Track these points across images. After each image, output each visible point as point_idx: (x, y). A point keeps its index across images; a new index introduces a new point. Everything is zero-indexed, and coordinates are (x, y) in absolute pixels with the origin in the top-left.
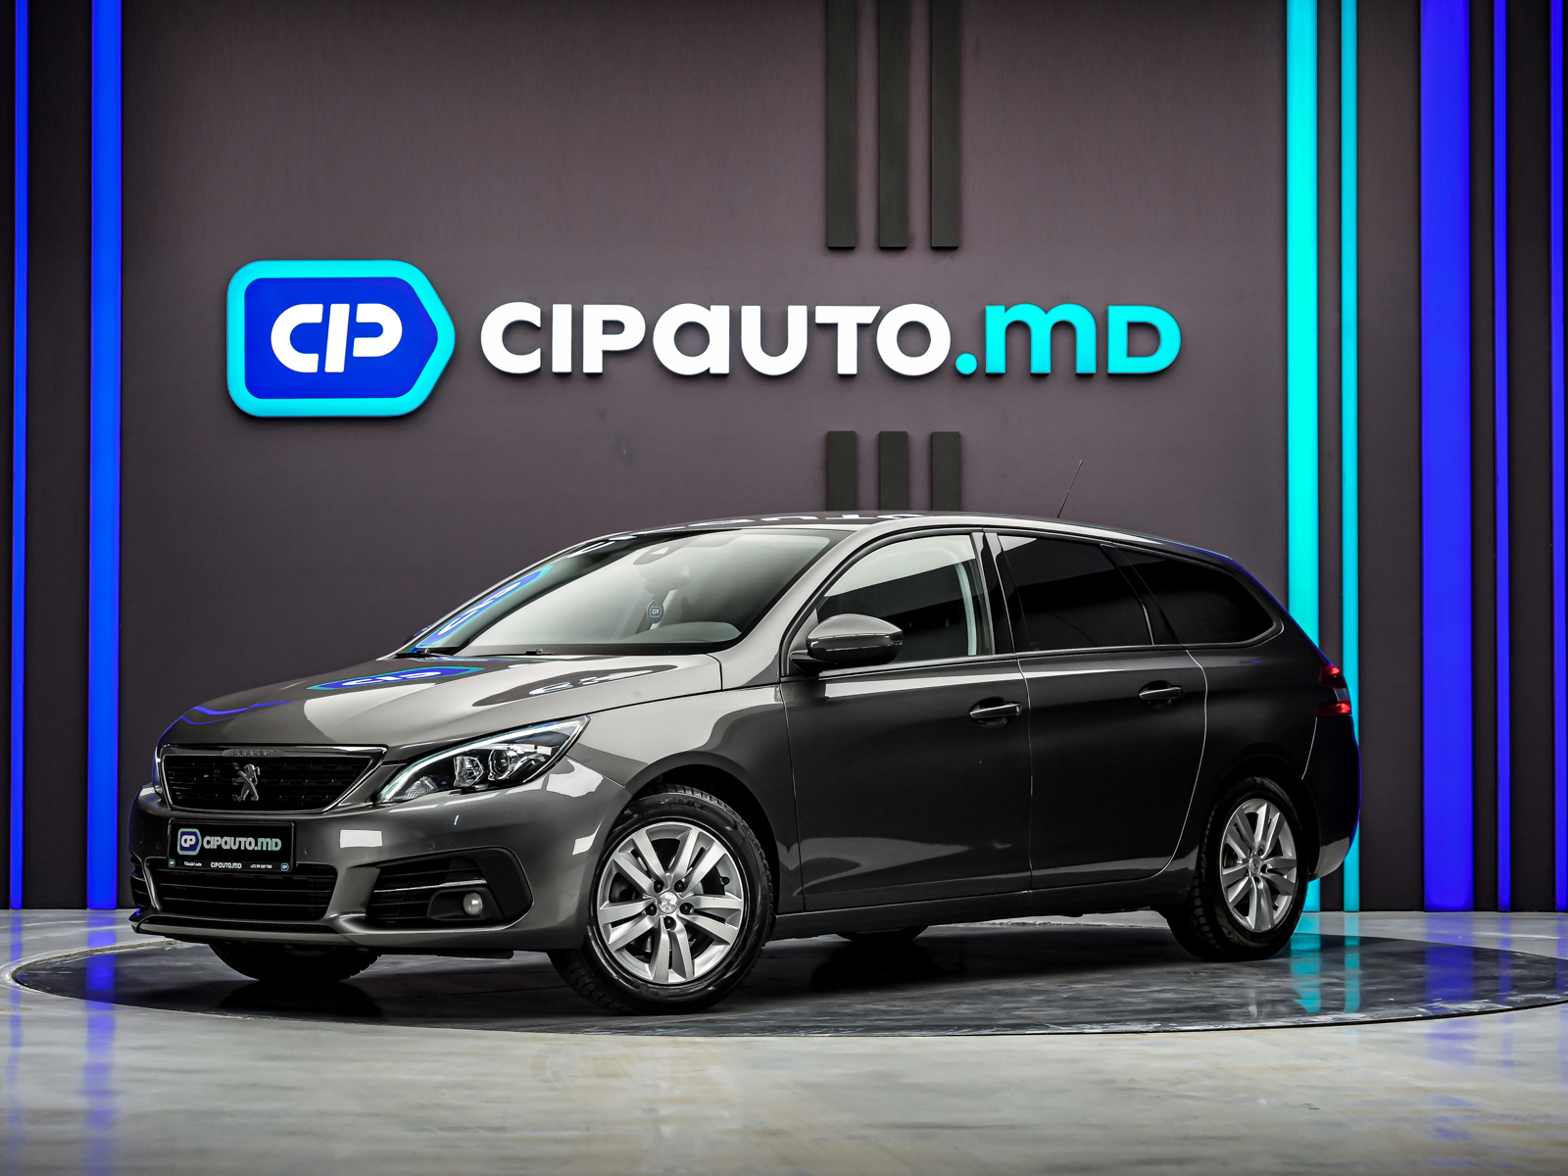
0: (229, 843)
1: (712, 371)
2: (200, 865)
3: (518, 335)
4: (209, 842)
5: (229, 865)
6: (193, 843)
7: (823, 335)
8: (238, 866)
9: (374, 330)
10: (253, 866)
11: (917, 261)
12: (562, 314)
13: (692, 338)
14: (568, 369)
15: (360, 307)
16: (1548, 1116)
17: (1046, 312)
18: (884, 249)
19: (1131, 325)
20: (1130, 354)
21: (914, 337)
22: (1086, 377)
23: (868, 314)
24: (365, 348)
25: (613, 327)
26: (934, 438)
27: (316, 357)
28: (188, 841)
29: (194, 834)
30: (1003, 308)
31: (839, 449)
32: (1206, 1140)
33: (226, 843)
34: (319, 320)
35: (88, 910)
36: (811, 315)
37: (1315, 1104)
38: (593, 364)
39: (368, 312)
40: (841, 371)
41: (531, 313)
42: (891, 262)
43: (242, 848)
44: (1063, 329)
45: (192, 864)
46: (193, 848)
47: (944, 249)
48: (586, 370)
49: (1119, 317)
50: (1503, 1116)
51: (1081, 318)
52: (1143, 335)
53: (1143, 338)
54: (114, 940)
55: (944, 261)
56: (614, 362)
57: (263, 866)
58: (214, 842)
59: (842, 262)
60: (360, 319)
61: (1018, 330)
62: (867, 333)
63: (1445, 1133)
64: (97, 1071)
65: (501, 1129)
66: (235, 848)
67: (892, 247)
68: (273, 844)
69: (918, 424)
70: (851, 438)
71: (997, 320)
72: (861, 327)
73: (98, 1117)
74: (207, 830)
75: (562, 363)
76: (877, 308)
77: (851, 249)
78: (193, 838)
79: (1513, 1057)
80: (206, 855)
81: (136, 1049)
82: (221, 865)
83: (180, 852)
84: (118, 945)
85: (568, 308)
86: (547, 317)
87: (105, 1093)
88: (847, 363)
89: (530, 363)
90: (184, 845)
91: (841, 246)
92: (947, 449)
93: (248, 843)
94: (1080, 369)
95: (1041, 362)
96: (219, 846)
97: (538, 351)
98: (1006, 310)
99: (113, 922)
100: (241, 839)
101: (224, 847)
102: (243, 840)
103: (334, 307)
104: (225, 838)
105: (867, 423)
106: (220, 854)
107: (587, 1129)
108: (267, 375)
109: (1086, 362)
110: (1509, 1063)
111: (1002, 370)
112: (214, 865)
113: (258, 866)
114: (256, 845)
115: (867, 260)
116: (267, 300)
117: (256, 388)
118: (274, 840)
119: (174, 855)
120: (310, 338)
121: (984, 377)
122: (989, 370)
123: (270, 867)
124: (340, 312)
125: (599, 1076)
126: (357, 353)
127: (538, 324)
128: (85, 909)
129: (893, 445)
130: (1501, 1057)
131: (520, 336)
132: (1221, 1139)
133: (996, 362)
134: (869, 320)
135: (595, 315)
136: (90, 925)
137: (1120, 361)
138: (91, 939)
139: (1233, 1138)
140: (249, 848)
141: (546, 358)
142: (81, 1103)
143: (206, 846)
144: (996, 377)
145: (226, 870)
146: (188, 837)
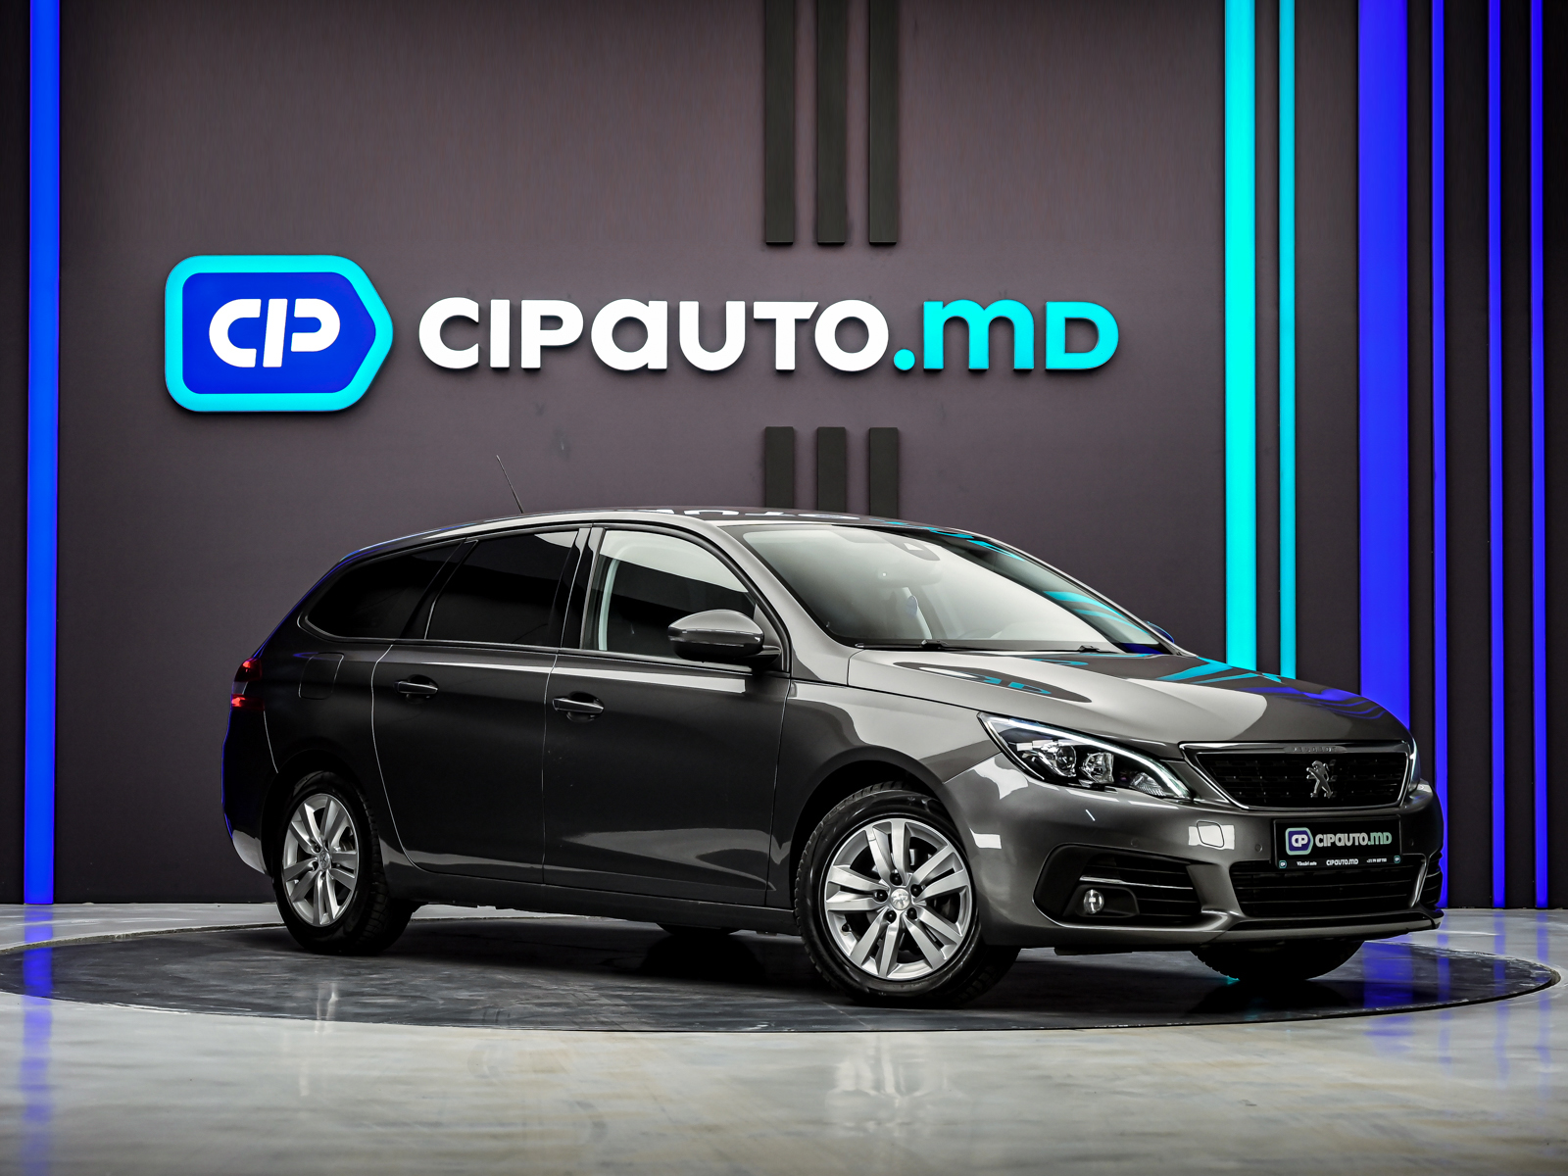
0: (1343, 840)
1: (650, 367)
2: (1315, 864)
3: (456, 330)
4: (1321, 840)
5: (1345, 862)
6: (1305, 842)
7: (761, 330)
8: (1355, 861)
9: (312, 325)
10: (1369, 861)
11: (856, 256)
12: (500, 309)
13: (630, 333)
14: (506, 364)
15: (299, 302)
16: (1484, 1113)
17: (984, 308)
18: (823, 245)
19: (1069, 321)
20: (1068, 350)
21: (851, 333)
22: (1024, 373)
23: (806, 309)
24: (303, 343)
25: (551, 322)
26: (873, 434)
27: (253, 352)
28: (1300, 840)
29: (1305, 833)
30: (940, 304)
31: (777, 444)
32: (1142, 1135)
33: (1340, 840)
34: (257, 315)
35: (25, 905)
36: (749, 311)
37: (1253, 1102)
38: (531, 359)
39: (305, 307)
40: (779, 367)
41: (469, 308)
42: (830, 257)
43: (1357, 844)
44: (1002, 325)
45: (1306, 864)
46: (1305, 847)
47: (882, 244)
48: (524, 365)
49: (1058, 313)
50: (1441, 1113)
51: (1019, 314)
52: (1081, 331)
53: (1080, 334)
54: (51, 935)
55: (882, 258)
56: (553, 358)
57: (1379, 860)
58: (1328, 840)
59: (779, 257)
60: (298, 314)
61: (957, 326)
62: (805, 328)
63: (1381, 1129)
64: (34, 1066)
65: (437, 1124)
66: (1349, 844)
67: (830, 243)
68: (1384, 838)
69: (856, 420)
70: (788, 434)
71: (935, 316)
72: (799, 322)
73: (35, 1112)
74: (1317, 827)
75: (500, 358)
76: (814, 305)
77: (789, 245)
78: (1305, 836)
79: (1449, 1054)
80: (1319, 853)
81: (73, 1044)
82: (1337, 862)
83: (1290, 853)
84: (55, 940)
85: (507, 303)
86: (485, 313)
87: (43, 1088)
88: (785, 359)
89: (468, 358)
90: (1295, 845)
91: (777, 242)
92: (885, 445)
93: (1361, 838)
94: (1018, 365)
95: (979, 358)
96: (1333, 844)
97: (476, 346)
98: (944, 306)
99: (50, 917)
100: (1354, 835)
101: (1339, 844)
102: (1356, 835)
103: (272, 303)
104: (1338, 835)
105: (805, 418)
106: (1335, 851)
107: (524, 1124)
108: (205, 371)
109: (1024, 358)
110: (1447, 1060)
111: (940, 366)
112: (1330, 863)
113: (1374, 860)
114: (1369, 840)
115: (805, 255)
116: (205, 296)
117: (194, 383)
118: (1385, 834)
119: (1284, 856)
120: (248, 333)
121: (922, 373)
122: (927, 366)
123: (1385, 860)
124: (278, 307)
125: (535, 1071)
126: (295, 348)
127: (477, 320)
128: (21, 902)
129: (831, 440)
130: (1439, 1054)
131: (457, 332)
132: (1158, 1135)
133: (934, 359)
134: (808, 316)
135: (533, 310)
136: (27, 920)
137: (1058, 358)
138: (28, 933)
139: (1170, 1135)
140: (1363, 843)
141: (485, 354)
142: (18, 1098)
143: (1319, 845)
144: (933, 373)
145: (1343, 867)
146: (1300, 837)
